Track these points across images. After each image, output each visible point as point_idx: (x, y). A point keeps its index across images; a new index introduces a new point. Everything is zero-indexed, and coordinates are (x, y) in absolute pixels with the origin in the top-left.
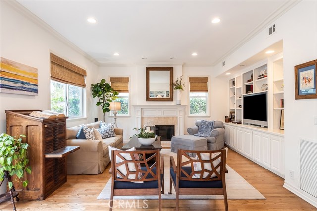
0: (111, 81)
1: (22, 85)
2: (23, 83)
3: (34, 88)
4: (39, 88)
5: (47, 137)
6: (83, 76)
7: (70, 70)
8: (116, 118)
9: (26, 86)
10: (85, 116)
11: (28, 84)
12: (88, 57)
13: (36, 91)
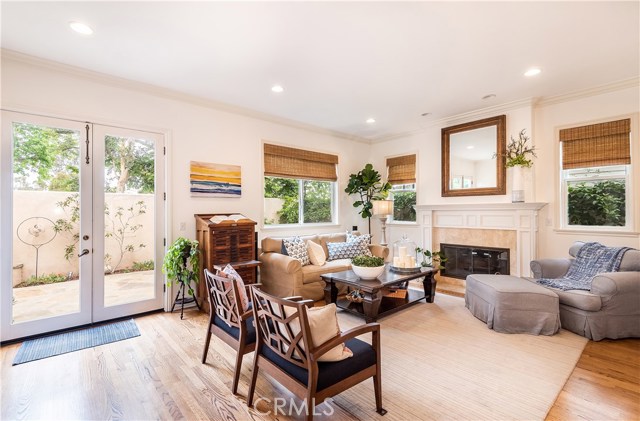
0: (388, 165)
1: (218, 187)
2: (220, 184)
3: (237, 188)
4: (242, 189)
5: (218, 245)
6: (333, 164)
7: (304, 160)
8: (384, 228)
9: (224, 188)
10: (337, 223)
11: (227, 185)
12: (340, 135)
13: (239, 192)
